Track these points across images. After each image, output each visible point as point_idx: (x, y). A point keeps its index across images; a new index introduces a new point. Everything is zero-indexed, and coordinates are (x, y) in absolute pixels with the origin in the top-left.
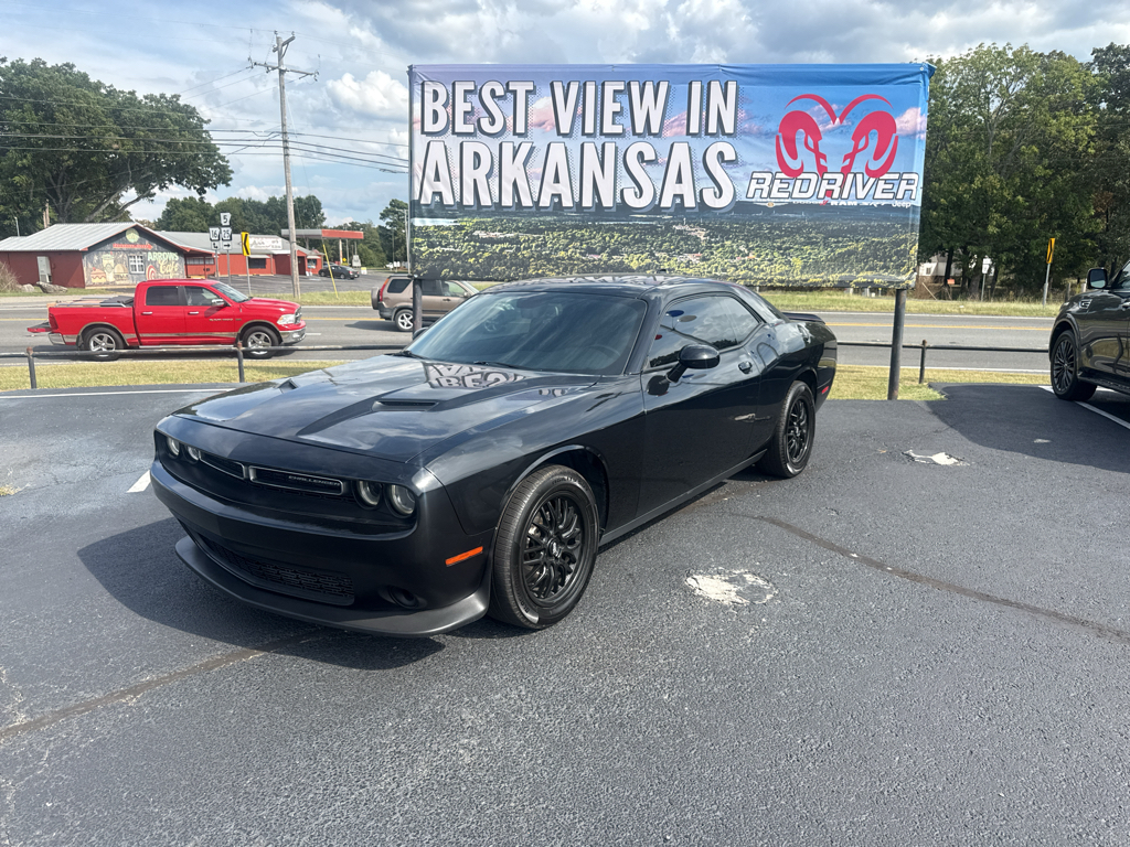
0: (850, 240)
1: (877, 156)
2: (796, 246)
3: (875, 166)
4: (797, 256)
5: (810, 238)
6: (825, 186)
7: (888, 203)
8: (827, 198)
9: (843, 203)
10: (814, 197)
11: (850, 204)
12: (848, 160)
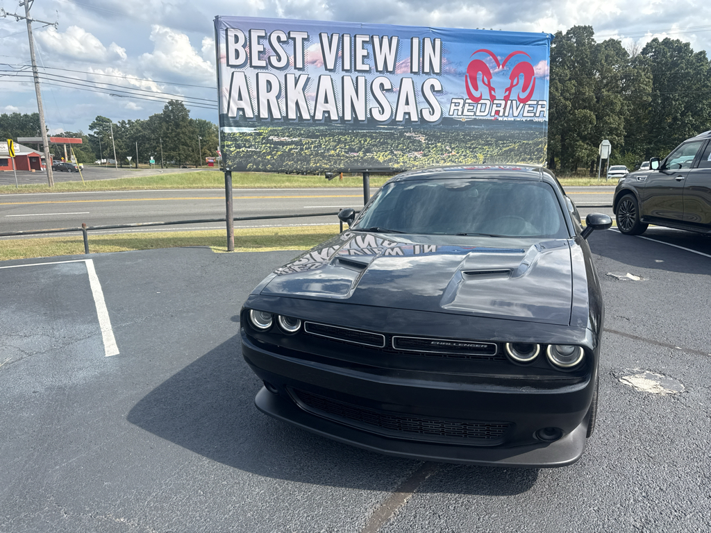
0: (511, 142)
1: (524, 90)
2: (480, 147)
3: (523, 96)
4: (480, 153)
5: (487, 141)
6: (495, 108)
7: (531, 119)
8: (496, 116)
9: (505, 119)
10: (489, 115)
11: (509, 119)
12: (508, 92)
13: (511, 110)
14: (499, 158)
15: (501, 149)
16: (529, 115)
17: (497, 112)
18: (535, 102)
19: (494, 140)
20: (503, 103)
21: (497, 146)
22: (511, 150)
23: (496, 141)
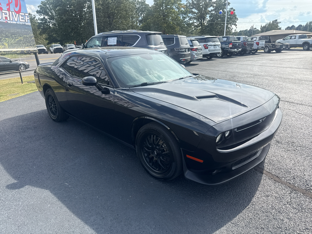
0: (19, 36)
1: (16, 6)
2: (3, 38)
3: (17, 9)
4: (5, 42)
5: (7, 35)
6: (4, 16)
7: (24, 23)
8: (6, 20)
9: (12, 22)
10: (2, 19)
11: (14, 22)
12: (8, 6)
13: (13, 17)
14: (16, 45)
15: (15, 40)
16: (23, 21)
17: (6, 18)
18: (23, 14)
19: (10, 34)
20: (7, 12)
21: (13, 38)
22: (20, 41)
23: (11, 35)
